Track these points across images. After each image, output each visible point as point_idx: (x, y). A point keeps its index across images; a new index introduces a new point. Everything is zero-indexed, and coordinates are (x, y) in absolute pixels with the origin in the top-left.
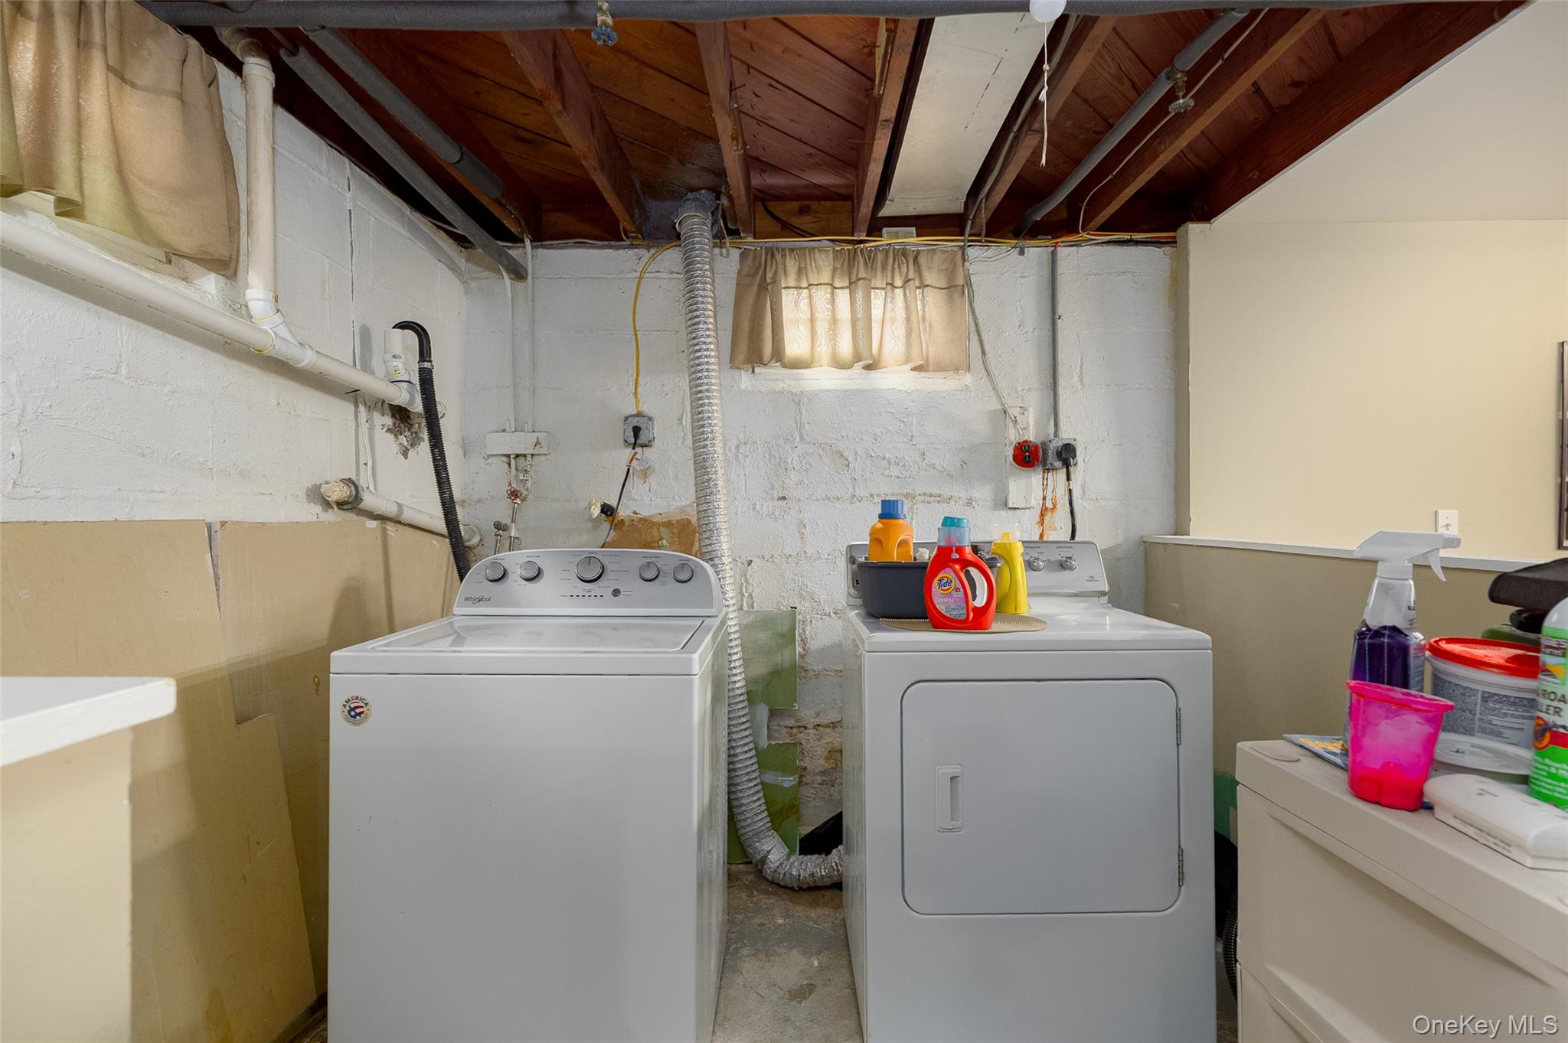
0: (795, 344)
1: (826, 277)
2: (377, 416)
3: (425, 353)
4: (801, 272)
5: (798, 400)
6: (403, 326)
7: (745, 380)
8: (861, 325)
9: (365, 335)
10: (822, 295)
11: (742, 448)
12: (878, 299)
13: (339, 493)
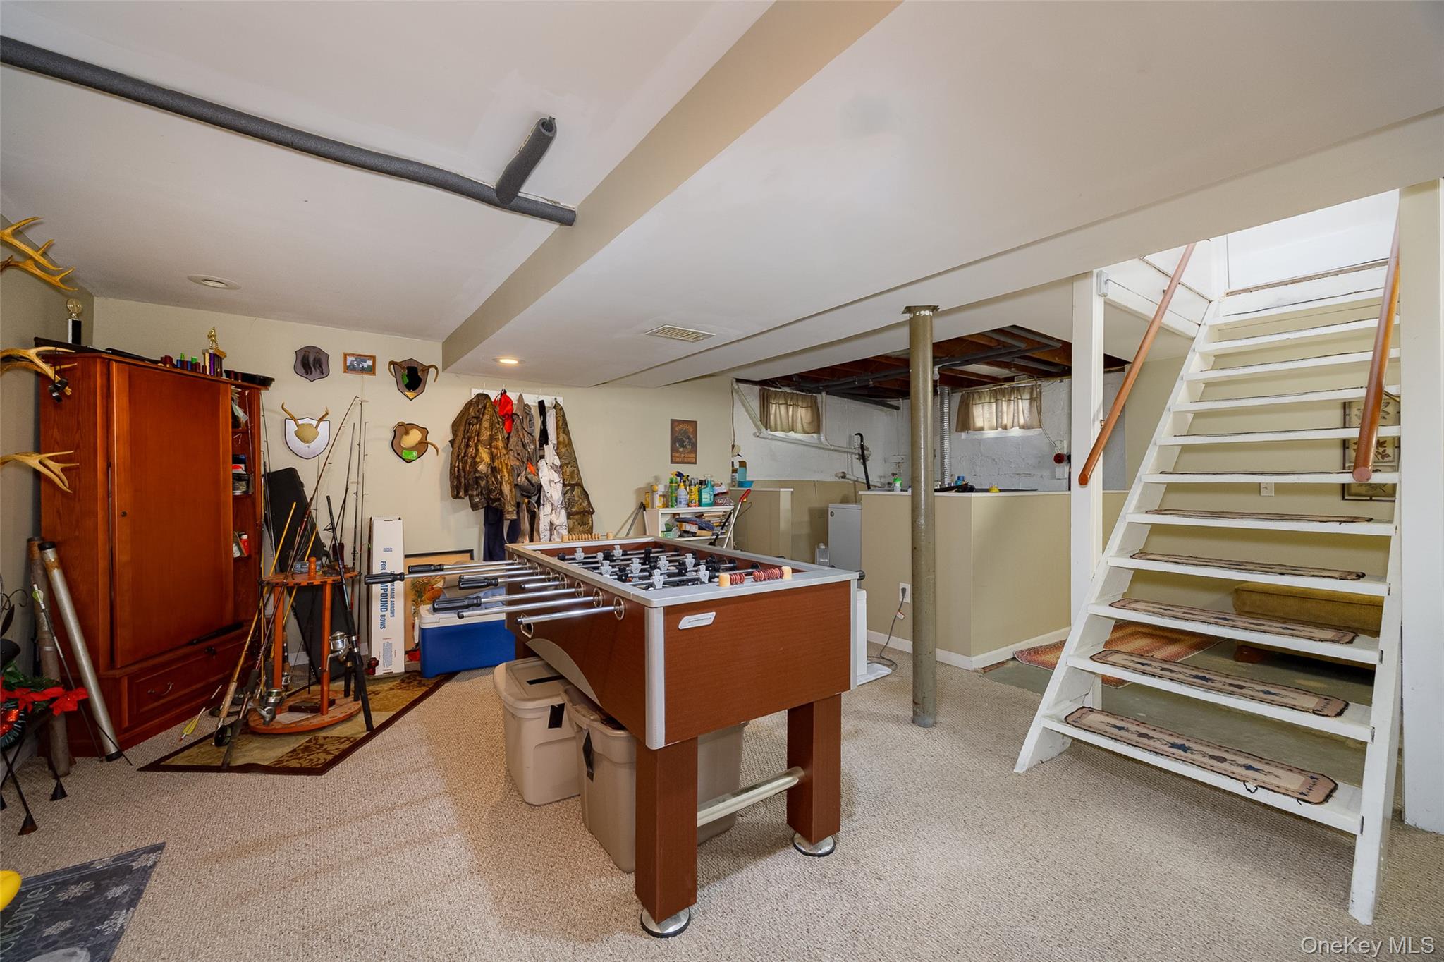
0: (979, 423)
1: (987, 400)
2: (853, 455)
3: (862, 441)
4: (980, 398)
5: (980, 441)
6: (857, 434)
7: (964, 435)
8: (999, 415)
9: (850, 436)
10: (986, 406)
11: (962, 459)
12: (1005, 405)
13: (841, 475)
